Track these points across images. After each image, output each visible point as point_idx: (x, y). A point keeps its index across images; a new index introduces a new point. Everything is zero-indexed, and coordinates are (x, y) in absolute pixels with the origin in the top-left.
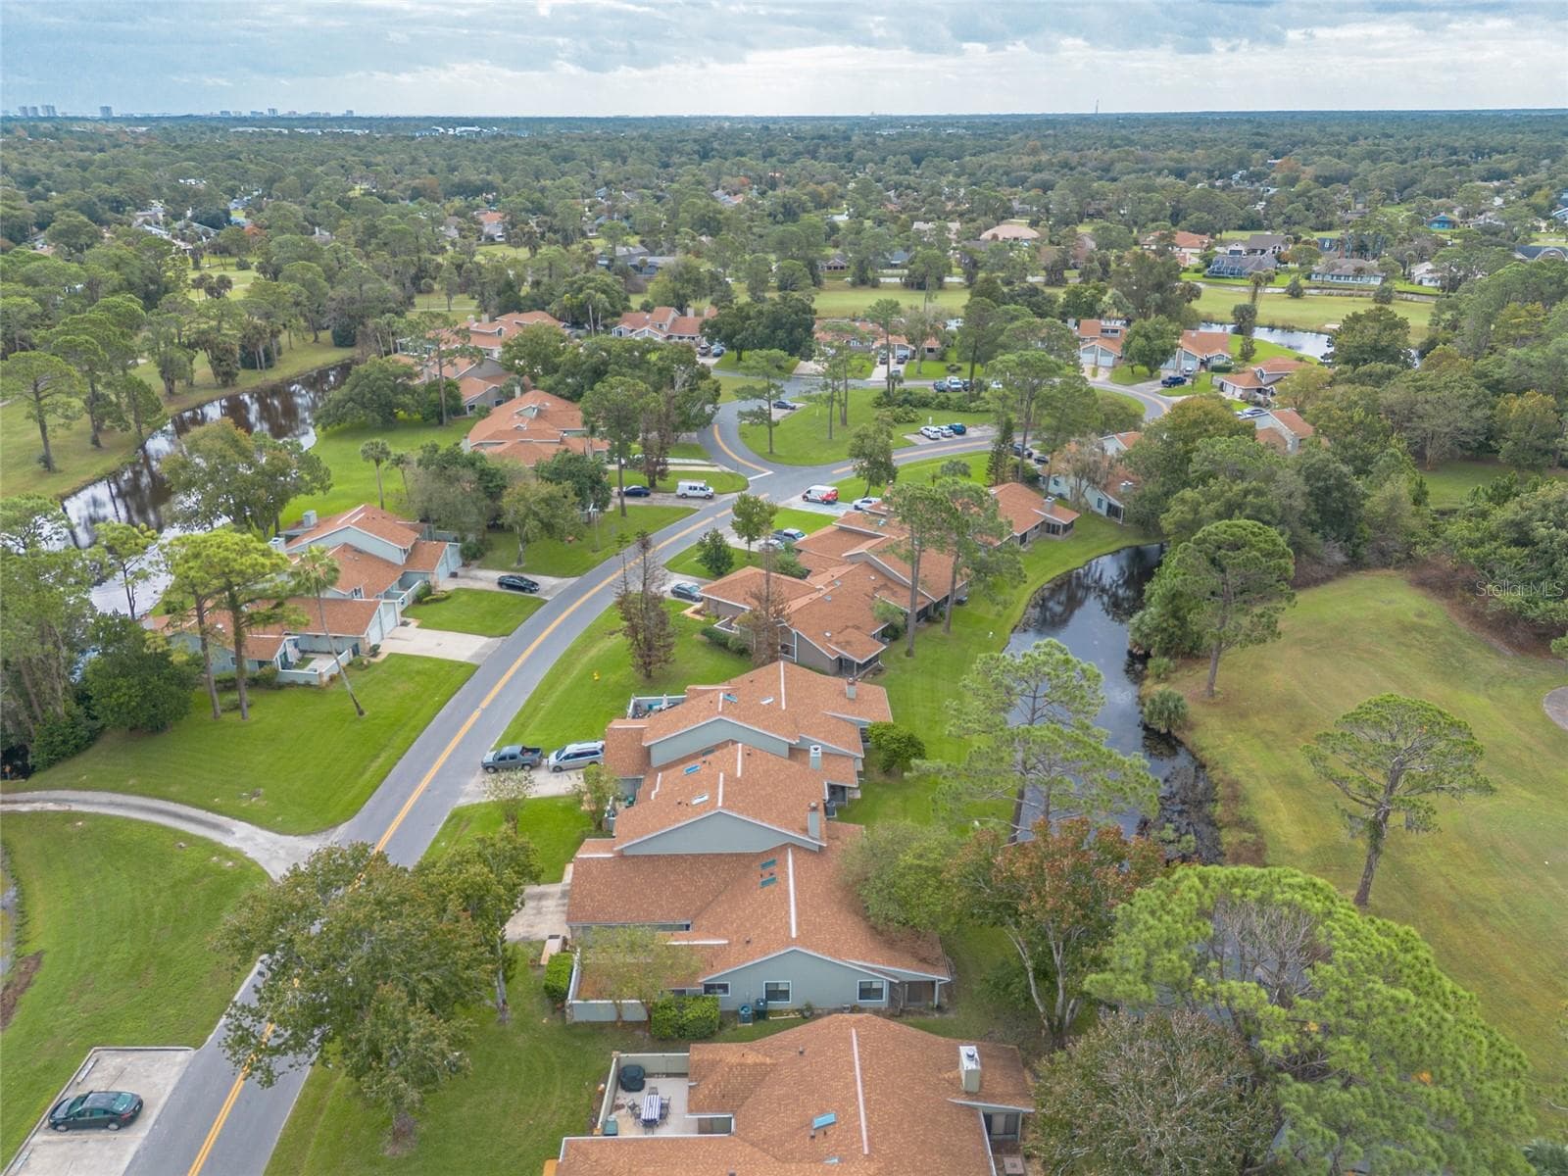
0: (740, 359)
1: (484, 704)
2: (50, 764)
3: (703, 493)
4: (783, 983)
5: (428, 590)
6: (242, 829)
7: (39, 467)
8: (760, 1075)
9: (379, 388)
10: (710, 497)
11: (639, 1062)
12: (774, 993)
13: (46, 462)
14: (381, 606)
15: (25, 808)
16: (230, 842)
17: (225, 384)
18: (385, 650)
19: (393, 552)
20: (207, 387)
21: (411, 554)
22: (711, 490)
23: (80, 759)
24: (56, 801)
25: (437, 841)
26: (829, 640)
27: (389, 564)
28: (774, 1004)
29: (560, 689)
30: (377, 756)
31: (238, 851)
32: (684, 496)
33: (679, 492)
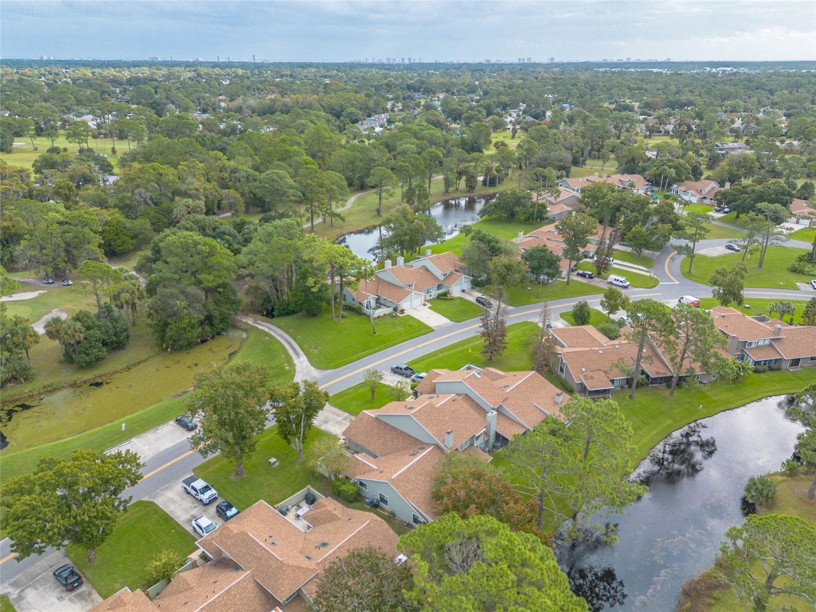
0: (738, 217)
1: (418, 346)
2: (279, 316)
3: (621, 284)
4: (387, 497)
5: (445, 294)
6: (304, 358)
7: (376, 213)
8: (332, 518)
9: (508, 202)
10: (626, 287)
11: (317, 496)
12: (383, 500)
13: (378, 211)
14: (413, 293)
15: (260, 327)
16: (296, 361)
17: (469, 191)
18: (406, 313)
19: (439, 274)
20: (462, 192)
21: (447, 277)
22: (628, 283)
23: (287, 317)
24: (269, 328)
25: (350, 389)
26: (583, 372)
27: (436, 278)
28: (382, 504)
29: (450, 352)
30: (365, 351)
31: (294, 365)
32: (611, 283)
33: (609, 280)
